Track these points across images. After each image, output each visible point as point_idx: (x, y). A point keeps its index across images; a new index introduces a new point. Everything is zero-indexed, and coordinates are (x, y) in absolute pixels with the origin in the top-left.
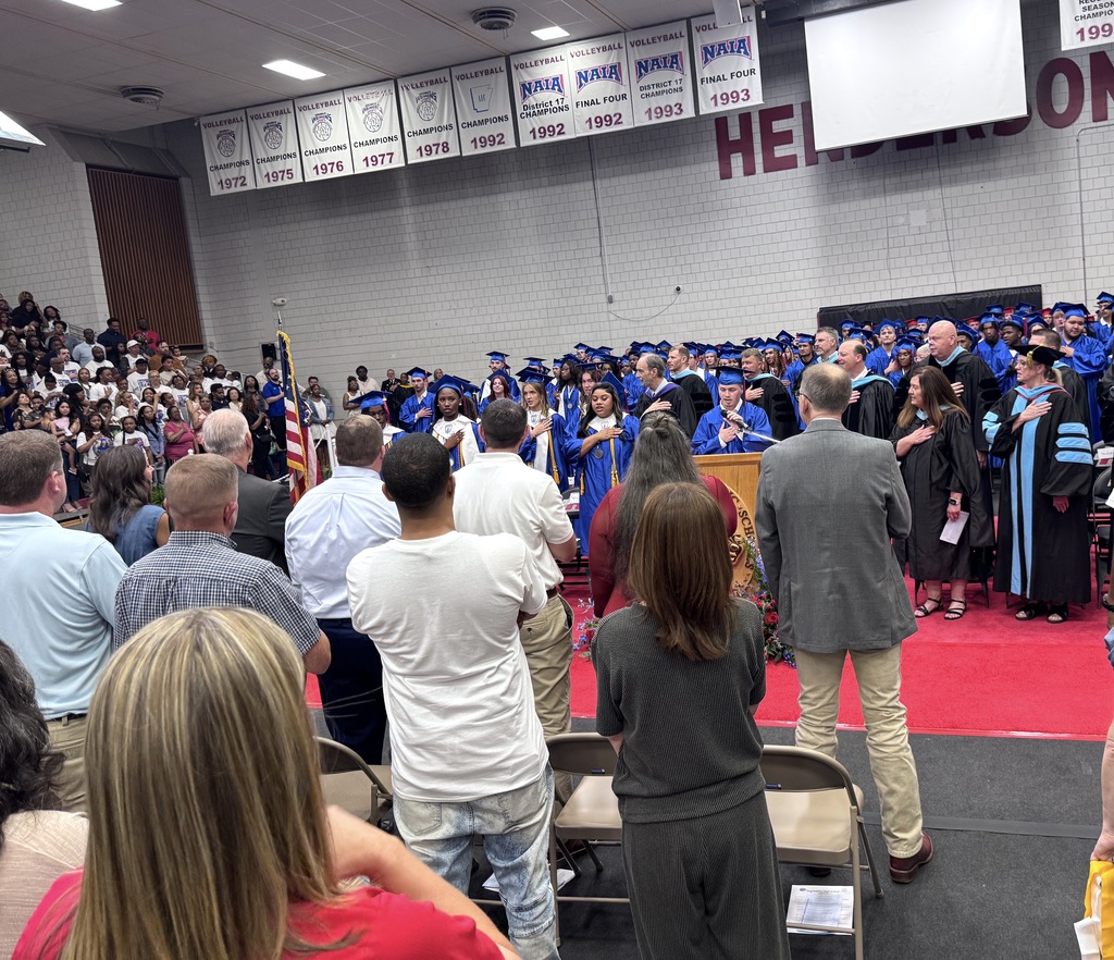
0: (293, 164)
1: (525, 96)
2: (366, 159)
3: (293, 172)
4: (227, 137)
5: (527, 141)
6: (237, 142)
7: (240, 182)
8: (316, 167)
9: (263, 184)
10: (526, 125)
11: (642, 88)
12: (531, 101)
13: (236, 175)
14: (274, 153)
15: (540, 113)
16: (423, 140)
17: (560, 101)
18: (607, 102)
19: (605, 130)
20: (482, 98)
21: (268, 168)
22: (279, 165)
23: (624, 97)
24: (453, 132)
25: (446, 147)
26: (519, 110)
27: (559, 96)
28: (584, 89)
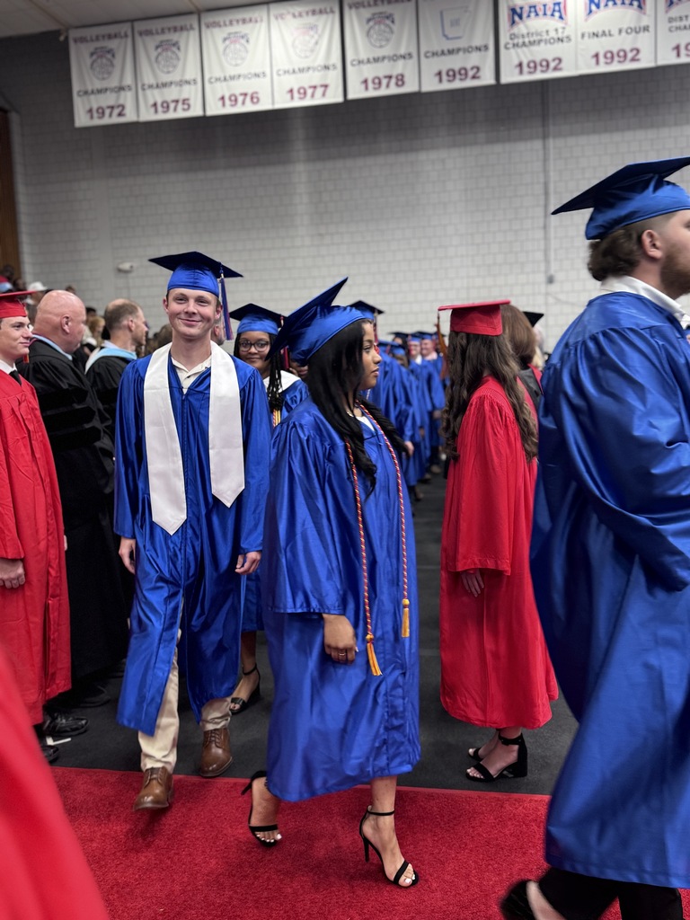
0: (192, 93)
1: (513, 22)
2: (291, 91)
3: (192, 102)
4: (104, 57)
5: (509, 76)
6: (118, 62)
7: (116, 111)
8: (223, 98)
9: (147, 115)
10: (510, 58)
11: (671, 20)
12: (521, 28)
13: (112, 103)
14: (165, 78)
15: (532, 43)
16: (369, 72)
17: (560, 31)
18: (624, 34)
19: (616, 67)
20: (456, 23)
21: (157, 96)
22: (171, 94)
23: (646, 29)
24: (412, 63)
25: (401, 80)
26: (503, 39)
27: (560, 24)
28: (594, 17)
